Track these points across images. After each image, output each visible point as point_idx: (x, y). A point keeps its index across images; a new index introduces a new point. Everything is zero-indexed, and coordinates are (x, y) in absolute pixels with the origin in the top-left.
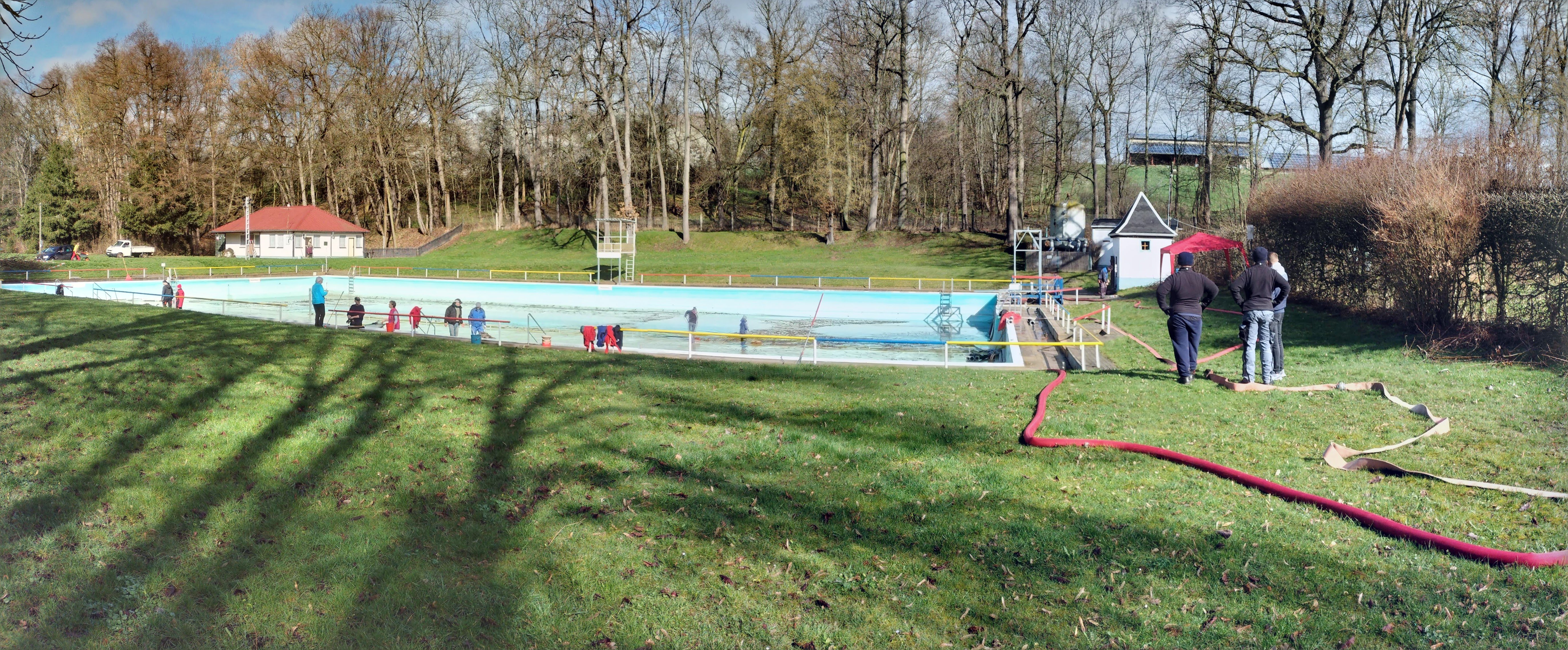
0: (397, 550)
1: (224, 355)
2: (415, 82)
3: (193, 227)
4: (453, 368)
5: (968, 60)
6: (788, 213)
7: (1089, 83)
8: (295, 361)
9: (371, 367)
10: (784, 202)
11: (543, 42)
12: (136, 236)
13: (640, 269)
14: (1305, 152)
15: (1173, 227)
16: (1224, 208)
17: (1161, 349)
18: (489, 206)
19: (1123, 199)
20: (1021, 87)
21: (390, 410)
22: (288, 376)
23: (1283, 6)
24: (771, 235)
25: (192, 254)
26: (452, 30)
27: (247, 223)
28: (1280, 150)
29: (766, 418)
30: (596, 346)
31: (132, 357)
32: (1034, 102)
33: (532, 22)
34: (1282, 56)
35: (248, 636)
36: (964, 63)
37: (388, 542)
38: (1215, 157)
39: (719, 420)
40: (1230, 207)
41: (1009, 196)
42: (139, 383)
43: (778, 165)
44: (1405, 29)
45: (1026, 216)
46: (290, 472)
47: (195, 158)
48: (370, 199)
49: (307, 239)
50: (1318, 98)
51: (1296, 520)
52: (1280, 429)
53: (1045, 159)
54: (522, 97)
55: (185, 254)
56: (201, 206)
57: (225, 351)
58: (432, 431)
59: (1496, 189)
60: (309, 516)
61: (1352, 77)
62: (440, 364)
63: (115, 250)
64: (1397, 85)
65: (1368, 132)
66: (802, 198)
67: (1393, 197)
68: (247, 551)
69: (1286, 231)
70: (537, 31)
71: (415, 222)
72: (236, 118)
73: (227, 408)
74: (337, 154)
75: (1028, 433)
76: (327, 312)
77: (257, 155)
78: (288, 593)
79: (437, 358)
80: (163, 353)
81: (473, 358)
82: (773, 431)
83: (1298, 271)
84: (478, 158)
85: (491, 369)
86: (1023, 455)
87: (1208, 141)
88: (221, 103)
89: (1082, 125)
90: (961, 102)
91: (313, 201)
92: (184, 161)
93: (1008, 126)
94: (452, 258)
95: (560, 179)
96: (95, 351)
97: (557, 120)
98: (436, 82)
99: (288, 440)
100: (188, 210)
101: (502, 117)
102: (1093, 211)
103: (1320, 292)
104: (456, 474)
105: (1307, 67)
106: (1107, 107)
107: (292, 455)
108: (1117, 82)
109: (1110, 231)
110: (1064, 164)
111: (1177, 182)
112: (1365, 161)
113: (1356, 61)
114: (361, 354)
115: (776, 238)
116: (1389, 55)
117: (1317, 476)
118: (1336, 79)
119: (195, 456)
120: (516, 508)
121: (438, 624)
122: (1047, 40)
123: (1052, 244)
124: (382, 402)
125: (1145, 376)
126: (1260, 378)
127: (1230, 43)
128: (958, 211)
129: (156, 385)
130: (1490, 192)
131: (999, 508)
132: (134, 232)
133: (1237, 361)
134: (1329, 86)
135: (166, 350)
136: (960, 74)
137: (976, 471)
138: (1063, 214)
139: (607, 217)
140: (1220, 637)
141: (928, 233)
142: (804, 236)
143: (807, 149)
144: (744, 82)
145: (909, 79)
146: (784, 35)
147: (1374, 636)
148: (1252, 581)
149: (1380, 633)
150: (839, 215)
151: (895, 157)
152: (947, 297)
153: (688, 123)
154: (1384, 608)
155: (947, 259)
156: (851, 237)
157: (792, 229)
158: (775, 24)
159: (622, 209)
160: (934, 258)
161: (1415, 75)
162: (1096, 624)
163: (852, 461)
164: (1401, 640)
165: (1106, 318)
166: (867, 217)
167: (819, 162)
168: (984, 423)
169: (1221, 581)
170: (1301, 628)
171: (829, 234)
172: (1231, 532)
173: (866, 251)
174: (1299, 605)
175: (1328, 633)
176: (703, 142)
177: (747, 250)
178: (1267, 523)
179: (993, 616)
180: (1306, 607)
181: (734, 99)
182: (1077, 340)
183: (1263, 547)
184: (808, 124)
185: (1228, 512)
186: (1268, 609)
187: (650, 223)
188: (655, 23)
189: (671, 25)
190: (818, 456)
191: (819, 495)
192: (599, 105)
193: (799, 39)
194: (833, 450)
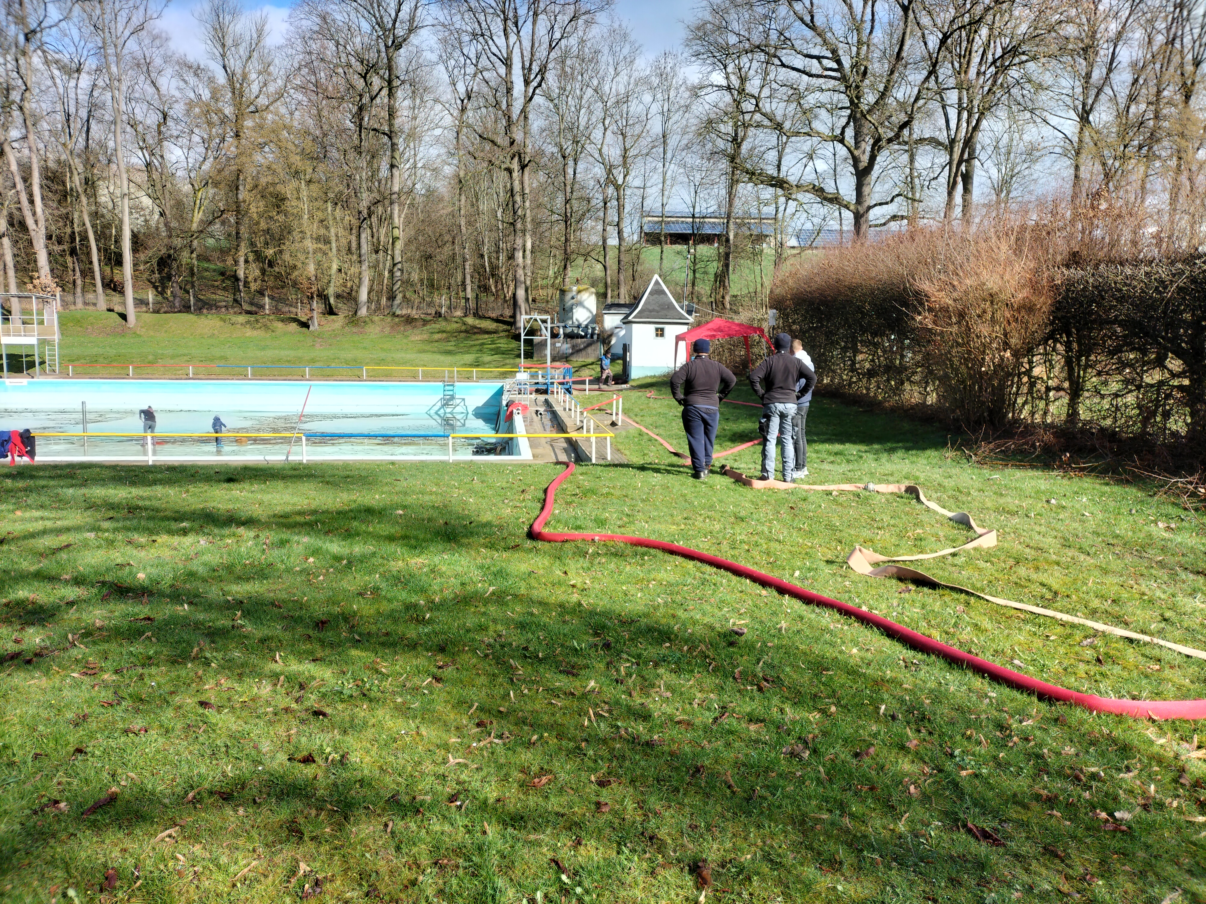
5: (469, 126)
6: (261, 293)
7: (601, 154)
10: (256, 280)
13: (69, 359)
14: (837, 227)
15: (690, 312)
16: (745, 291)
17: (674, 442)
19: (637, 282)
20: (527, 160)
23: (818, 58)
24: (242, 319)
28: (808, 226)
29: (249, 522)
32: (541, 176)
34: (816, 117)
36: (465, 130)
38: (736, 235)
39: (191, 529)
40: (751, 290)
41: (515, 279)
43: (246, 236)
44: (966, 72)
45: (534, 300)
50: (855, 166)
51: (814, 623)
52: (800, 529)
53: (554, 239)
59: (1077, 263)
61: (897, 136)
64: (952, 142)
65: (914, 200)
66: (278, 277)
67: (942, 276)
69: (812, 316)
75: (537, 528)
82: (258, 536)
83: (826, 361)
86: (531, 550)
87: (729, 217)
89: (594, 202)
90: (462, 174)
93: (514, 202)
102: (605, 295)
103: (850, 385)
105: (844, 128)
106: (620, 182)
108: (631, 153)
109: (622, 317)
110: (573, 246)
111: (694, 263)
112: (908, 235)
113: (903, 118)
115: (248, 322)
116: (944, 107)
117: (840, 579)
118: (877, 140)
122: (555, 105)
123: (561, 331)
125: (657, 470)
126: (780, 475)
127: (757, 105)
128: (462, 294)
130: (1068, 267)
131: (506, 604)
133: (755, 456)
134: (869, 149)
136: (461, 142)
137: (481, 567)
138: (573, 298)
139: (13, 290)
140: (731, 732)
141: (429, 318)
142: (282, 321)
143: (281, 218)
144: (196, 130)
145: (400, 142)
146: (245, 77)
147: (896, 750)
148: (766, 680)
149: (903, 748)
150: (323, 297)
151: (387, 233)
152: (451, 388)
153: (125, 176)
154: (908, 723)
155: (450, 346)
156: (338, 322)
157: (267, 312)
158: (232, 61)
159: (36, 282)
160: (436, 344)
161: (976, 128)
162: (606, 715)
163: (350, 562)
164: (927, 759)
165: (617, 408)
166: (356, 300)
167: (296, 235)
168: (490, 518)
169: (734, 678)
170: (817, 732)
171: (311, 318)
172: (746, 631)
173: (356, 338)
174: (815, 708)
175: (845, 740)
176: (147, 202)
177: (212, 336)
178: (784, 624)
179: (501, 709)
180: (823, 711)
181: (186, 151)
182: (588, 431)
183: (778, 648)
184: (280, 188)
185: (742, 611)
186: (782, 710)
187: (79, 301)
188: (66, 39)
189: (90, 45)
190: (311, 560)
191: (312, 602)
193: (265, 85)
194: (327, 551)
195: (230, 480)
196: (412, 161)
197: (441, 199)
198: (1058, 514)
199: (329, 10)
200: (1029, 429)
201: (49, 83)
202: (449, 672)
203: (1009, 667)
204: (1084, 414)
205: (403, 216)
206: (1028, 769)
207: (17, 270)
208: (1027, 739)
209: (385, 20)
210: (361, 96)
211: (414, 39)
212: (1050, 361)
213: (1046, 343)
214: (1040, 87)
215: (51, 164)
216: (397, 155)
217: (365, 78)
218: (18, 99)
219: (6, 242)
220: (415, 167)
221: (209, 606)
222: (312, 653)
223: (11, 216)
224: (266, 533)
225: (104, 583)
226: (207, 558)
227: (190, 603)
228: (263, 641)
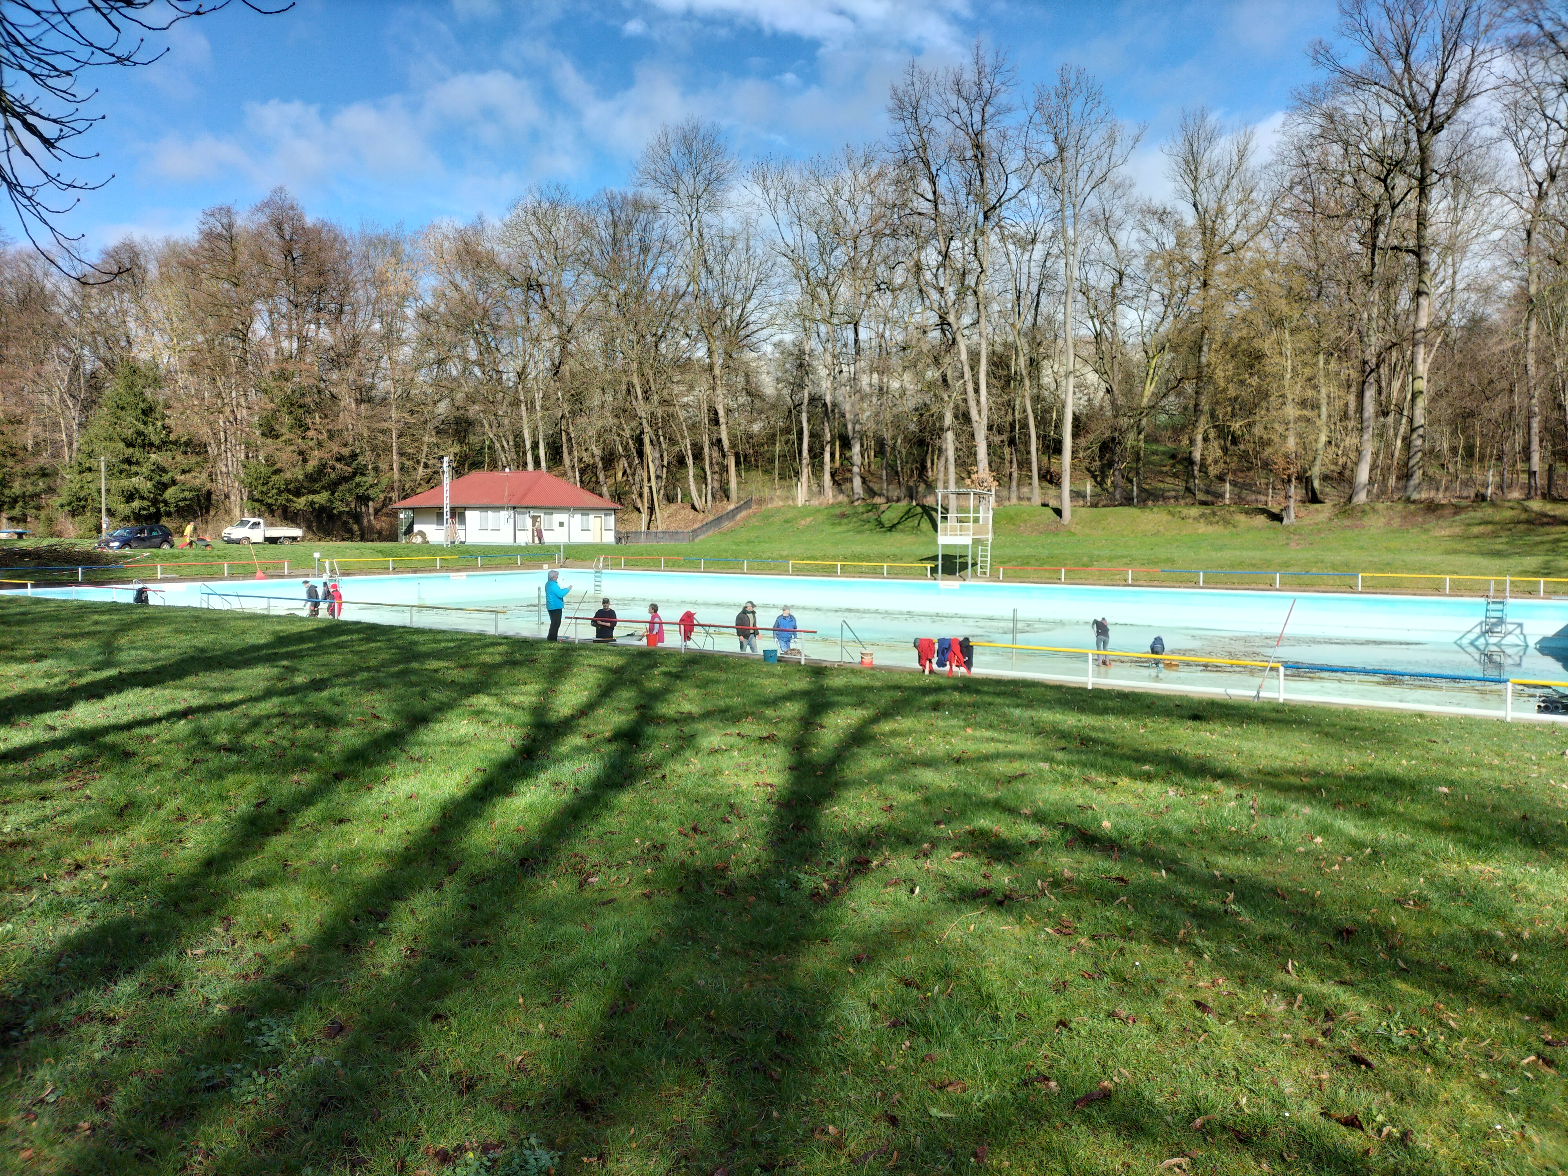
0: (662, 942)
1: (413, 685)
2: (688, 299)
3: (364, 499)
4: (738, 695)
6: (1221, 478)
8: (517, 689)
9: (626, 696)
10: (1216, 462)
11: (866, 243)
12: (272, 512)
13: (999, 560)
18: (790, 474)
21: (653, 754)
22: (508, 711)
24: (1195, 511)
25: (363, 539)
26: (738, 227)
27: (447, 494)
30: (935, 667)
31: (268, 694)
33: (850, 216)
35: (452, 1077)
36: (1543, 225)
37: (649, 933)
39: (1156, 775)
42: (278, 733)
43: (1207, 408)
46: (511, 844)
47: (364, 396)
48: (624, 462)
49: (535, 519)
54: (835, 321)
55: (351, 538)
56: (376, 469)
57: (414, 678)
58: (711, 781)
60: (538, 904)
62: (721, 689)
63: (237, 533)
66: (1244, 456)
68: (450, 959)
70: (857, 228)
71: (686, 495)
72: (427, 342)
73: (419, 760)
74: (577, 399)
76: (563, 619)
77: (459, 396)
78: (509, 1011)
79: (717, 682)
80: (318, 685)
81: (767, 682)
84: (773, 407)
85: (791, 696)
88: (405, 319)
90: (1533, 290)
91: (543, 464)
92: (347, 401)
94: (738, 544)
95: (887, 435)
96: (204, 688)
97: (883, 351)
98: (716, 300)
99: (508, 800)
100: (355, 474)
101: (807, 349)
104: (743, 839)
107: (514, 821)
114: (612, 677)
115: (1202, 515)
119: (370, 832)
120: (825, 885)
121: (717, 1040)
124: (642, 743)
129: (306, 733)
132: (269, 506)
135: (322, 680)
136: (1534, 244)
139: (952, 487)
141: (1464, 503)
142: (1247, 513)
143: (1255, 381)
144: (1155, 287)
145: (1432, 259)
146: (1220, 211)
150: (1304, 480)
151: (1403, 387)
152: (1500, 607)
153: (1071, 352)
155: (1499, 544)
156: (1323, 512)
157: (1227, 502)
158: (1205, 196)
159: (974, 477)
160: (1475, 542)
166: (1351, 482)
167: (1274, 401)
171: (1286, 508)
173: (1349, 533)
176: (1092, 377)
177: (1157, 533)
181: (1141, 313)
184: (1257, 343)
187: (1014, 495)
188: (1025, 210)
189: (1047, 211)
190: (1319, 840)
191: (1328, 900)
192: (943, 330)
193: (1245, 216)
194: (1341, 832)
195: (1195, 717)
196: (1448, 282)
197: (1491, 331)
199: (1338, 105)
201: (1004, 260)
202: (1565, 1055)
205: (1429, 360)
207: (957, 465)
209: (1419, 98)
210: (1377, 206)
211: (1463, 114)
215: (999, 349)
216: (1426, 278)
217: (1384, 181)
218: (973, 283)
219: (950, 436)
220: (1453, 290)
221: (1192, 879)
222: (1337, 971)
223: (957, 407)
224: (1252, 793)
225: (1066, 826)
226: (1180, 814)
227: (1168, 870)
228: (1267, 939)
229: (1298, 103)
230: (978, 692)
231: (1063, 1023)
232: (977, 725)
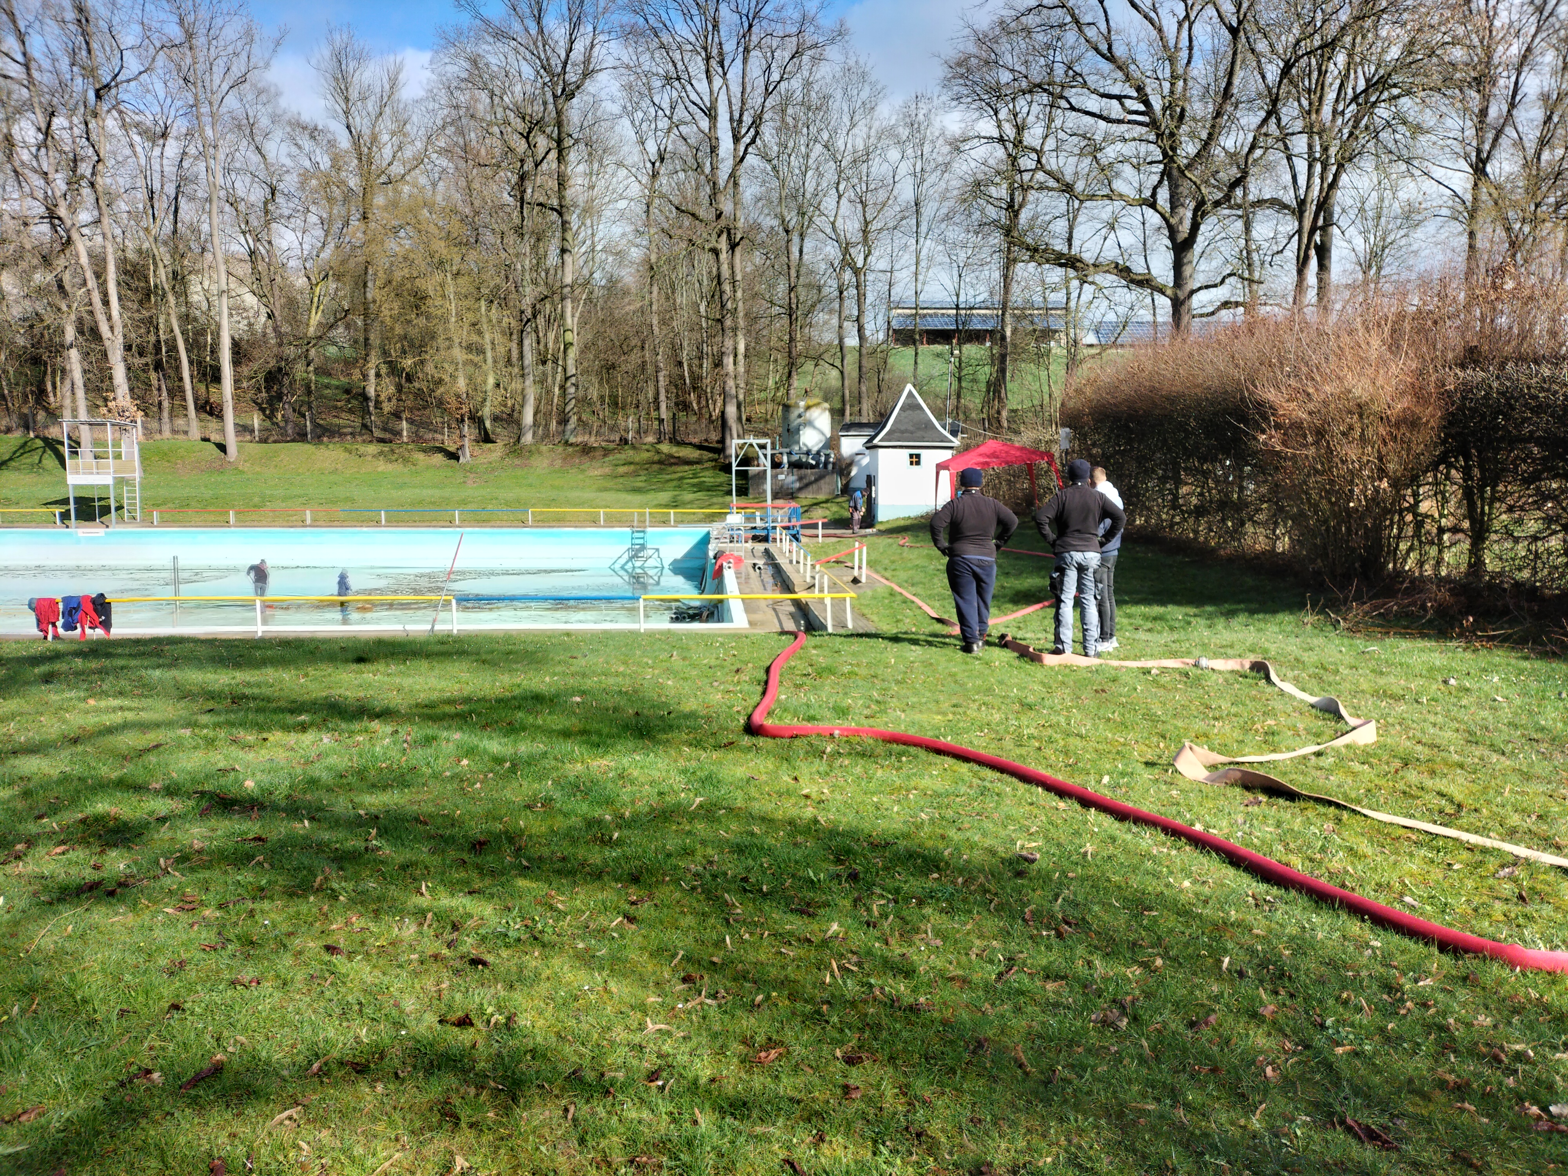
5: (662, 196)
6: (397, 415)
7: (834, 229)
10: (390, 399)
13: (154, 502)
14: (1150, 318)
15: (954, 433)
16: (1027, 404)
17: (937, 604)
19: (884, 394)
20: (739, 236)
23: (1119, 98)
24: (373, 449)
28: (1111, 317)
29: (385, 714)
30: (61, 630)
32: (758, 258)
34: (1118, 174)
36: (657, 201)
38: (1014, 331)
39: (312, 724)
40: (1036, 402)
41: (724, 393)
43: (377, 342)
44: (1318, 112)
45: (749, 420)
50: (1172, 236)
51: (1131, 846)
52: (1109, 720)
53: (774, 339)
59: (1476, 362)
61: (1228, 197)
64: (1302, 204)
65: (1251, 281)
66: (419, 394)
67: (1292, 382)
69: (1118, 436)
75: (757, 719)
82: (397, 732)
83: (1138, 495)
86: (749, 749)
87: (1004, 309)
89: (826, 291)
90: (653, 258)
93: (722, 293)
102: (842, 412)
103: (1172, 525)
105: (1155, 189)
106: (860, 264)
108: (874, 227)
109: (865, 439)
110: (800, 346)
111: (960, 368)
112: (1244, 328)
113: (1235, 173)
115: (381, 453)
116: (1289, 158)
117: (1164, 787)
118: (1201, 204)
122: (774, 168)
123: (785, 459)
125: (915, 642)
126: (1079, 648)
127: (1039, 161)
128: (654, 414)
130: (1463, 367)
131: (718, 820)
133: (1046, 622)
134: (1189, 215)
136: (652, 217)
137: (684, 772)
138: (800, 416)
139: (82, 418)
140: (1023, 993)
141: (611, 446)
142: (424, 451)
143: (421, 322)
144: (313, 208)
145: (573, 219)
146: (374, 138)
147: (1246, 1019)
148: (1068, 923)
149: (1255, 1016)
150: (477, 420)
151: (557, 338)
152: (641, 535)
153: (222, 268)
154: (1261, 981)
155: (639, 482)
156: (495, 451)
158: (358, 119)
159: (111, 404)
160: (621, 480)
161: (1333, 185)
162: (855, 969)
163: (514, 765)
164: (1288, 1031)
165: (860, 560)
166: (518, 423)
167: (441, 341)
168: (694, 707)
169: (1024, 920)
170: (1137, 992)
171: (462, 447)
172: (1038, 856)
173: (519, 472)
174: (1135, 961)
175: (1176, 1004)
176: (251, 300)
177: (335, 471)
178: (1089, 848)
179: (715, 959)
180: (1145, 965)
181: (300, 235)
182: (821, 590)
183: (1083, 879)
184: (419, 283)
185: (1033, 829)
186: (1089, 963)
187: (166, 428)
188: (149, 96)
189: (179, 103)
190: (465, 762)
191: (467, 817)
192: (53, 226)
193: (400, 148)
194: (485, 751)
195: (360, 660)
196: (589, 243)
197: (626, 293)
198: (1459, 698)
199: (481, 52)
200: (1417, 585)
201: (128, 151)
202: (645, 910)
203: (1398, 906)
204: (1491, 564)
205: (577, 315)
206: (1428, 1044)
207: (87, 390)
208: (1425, 1005)
209: (553, 63)
210: (522, 161)
211: (590, 86)
212: (1443, 493)
213: (1436, 469)
214: (1418, 129)
215: (131, 255)
216: (569, 236)
217: (527, 138)
218: (88, 173)
219: (74, 354)
220: (593, 250)
221: (336, 823)
222: (468, 883)
223: (80, 321)
224: (407, 727)
225: (203, 793)
226: (333, 760)
227: (312, 819)
228: (404, 867)
229: (443, 42)
230: (108, 655)
231: (176, 1007)
232: (105, 694)
